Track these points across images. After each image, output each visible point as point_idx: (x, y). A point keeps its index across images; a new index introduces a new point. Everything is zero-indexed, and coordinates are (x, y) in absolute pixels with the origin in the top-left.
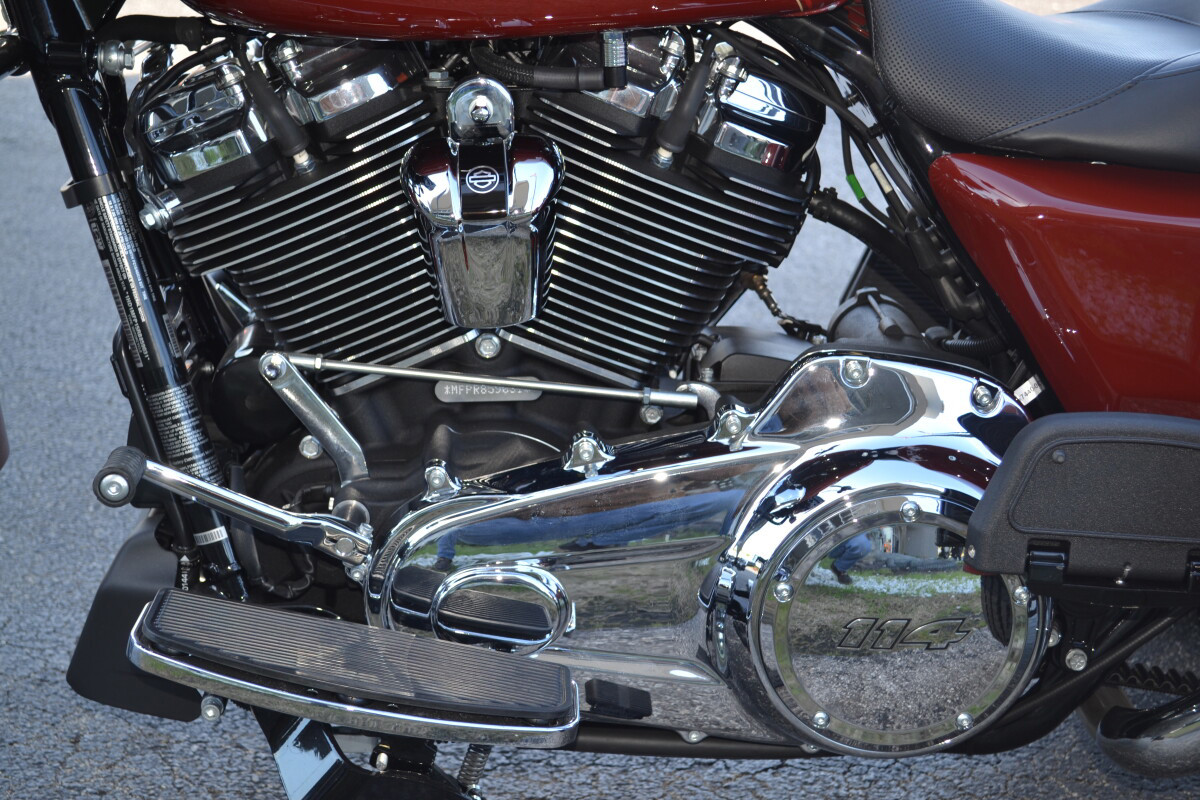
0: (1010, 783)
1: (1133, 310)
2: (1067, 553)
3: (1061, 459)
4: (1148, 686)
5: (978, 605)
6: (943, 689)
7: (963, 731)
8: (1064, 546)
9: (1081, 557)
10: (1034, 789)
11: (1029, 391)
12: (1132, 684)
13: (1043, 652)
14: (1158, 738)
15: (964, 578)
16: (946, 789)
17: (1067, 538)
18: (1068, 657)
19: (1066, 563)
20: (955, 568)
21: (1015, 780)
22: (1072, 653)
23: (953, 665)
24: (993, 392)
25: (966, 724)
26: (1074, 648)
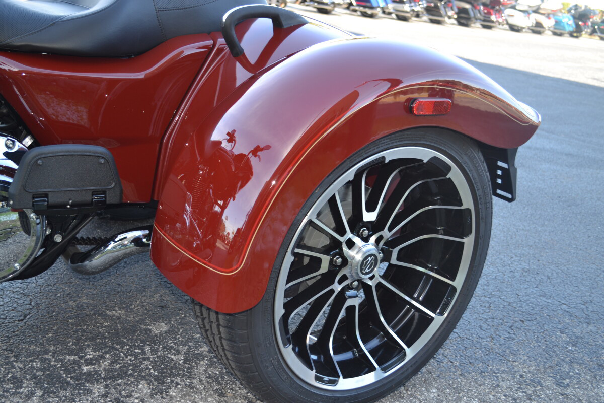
0: (42, 288)
1: (69, 113)
2: (48, 198)
3: (41, 164)
4: (86, 244)
5: (18, 223)
6: (9, 256)
7: (17, 270)
8: (46, 196)
9: (53, 199)
10: (51, 289)
11: (28, 141)
12: (80, 244)
13: (44, 237)
14: (91, 261)
15: (12, 214)
16: (18, 295)
17: (47, 193)
18: (55, 238)
19: (48, 202)
20: (8, 211)
21: (44, 287)
22: (56, 236)
23: (11, 247)
24: (13, 142)
25: (18, 267)
26: (57, 234)
